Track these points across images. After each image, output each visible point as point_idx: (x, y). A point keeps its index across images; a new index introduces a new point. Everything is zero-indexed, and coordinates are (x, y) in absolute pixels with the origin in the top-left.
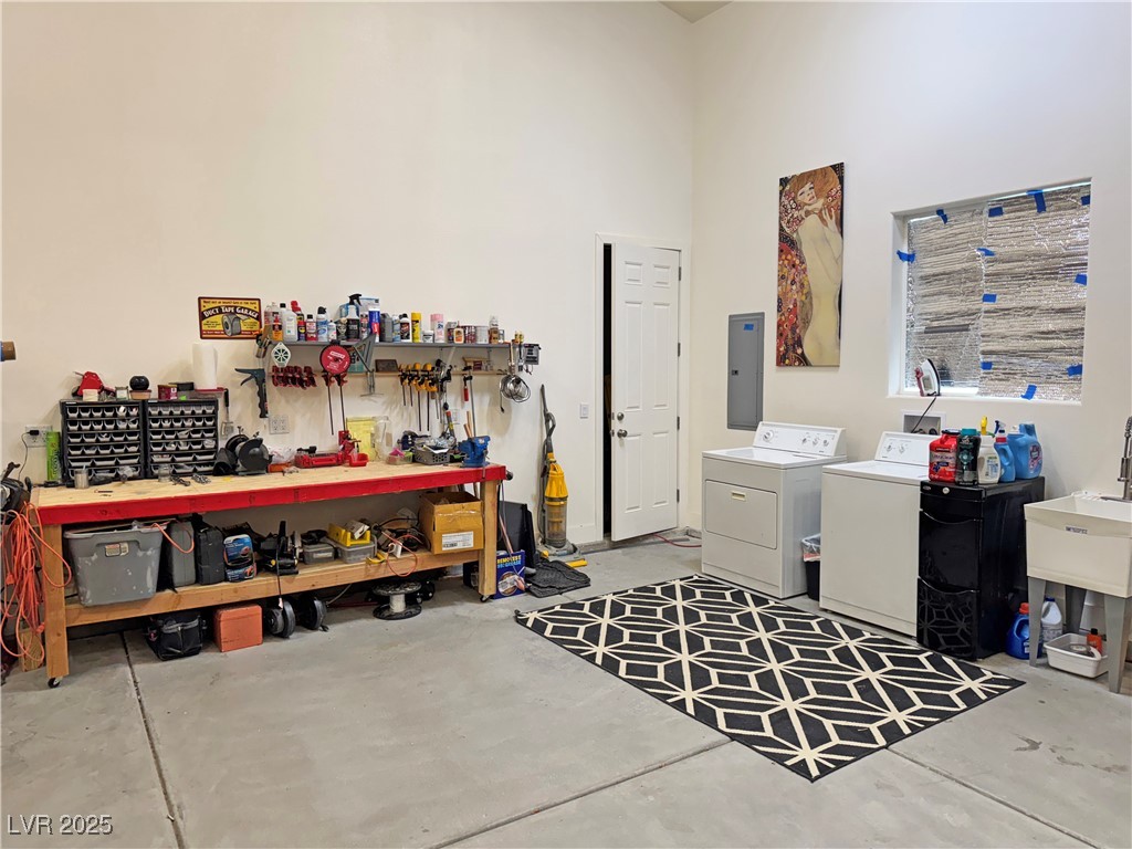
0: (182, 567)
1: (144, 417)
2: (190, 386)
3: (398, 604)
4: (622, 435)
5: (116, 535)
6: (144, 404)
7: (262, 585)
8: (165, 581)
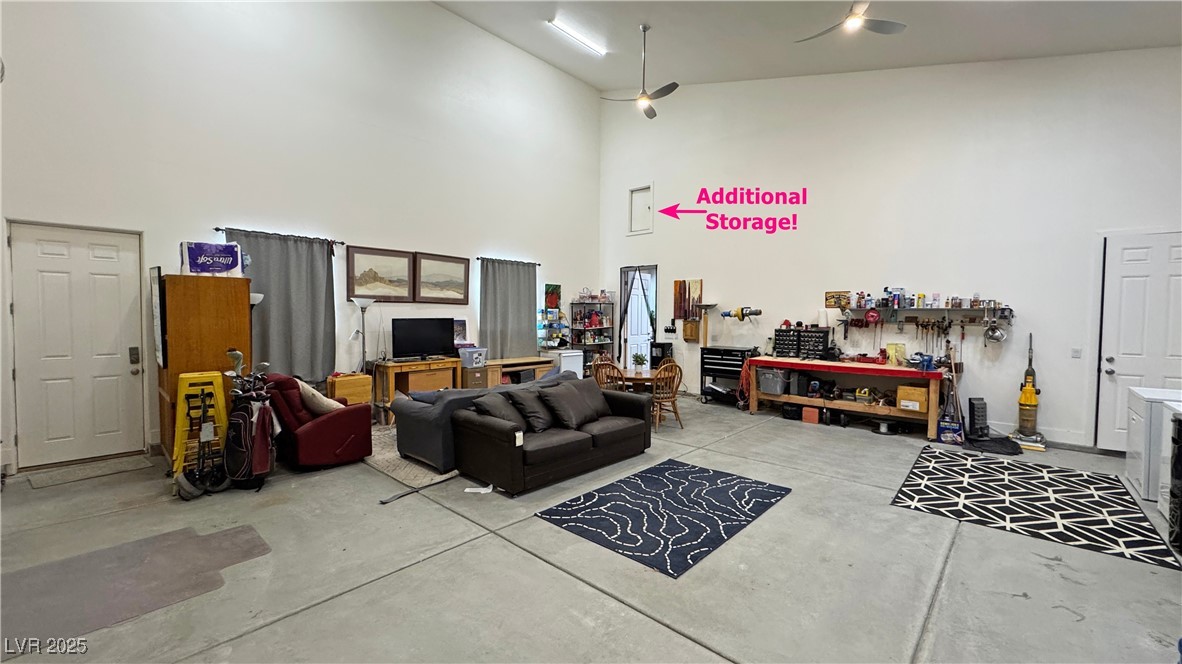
0: (794, 388)
1: (799, 336)
2: (817, 326)
3: (883, 428)
4: (1110, 373)
5: (769, 371)
6: (799, 331)
7: (819, 402)
8: (787, 391)
